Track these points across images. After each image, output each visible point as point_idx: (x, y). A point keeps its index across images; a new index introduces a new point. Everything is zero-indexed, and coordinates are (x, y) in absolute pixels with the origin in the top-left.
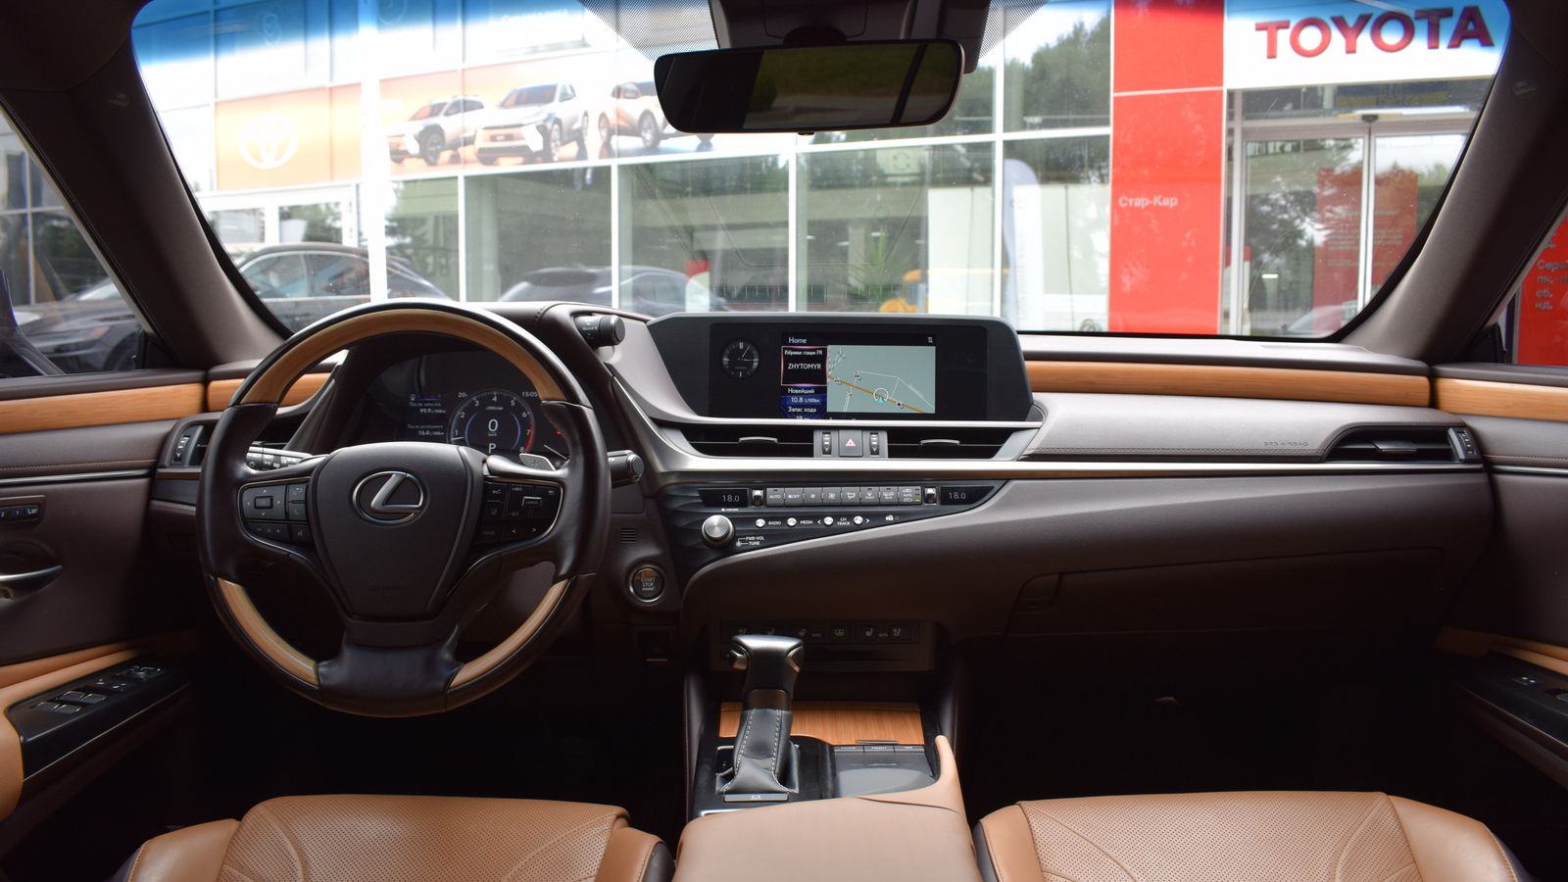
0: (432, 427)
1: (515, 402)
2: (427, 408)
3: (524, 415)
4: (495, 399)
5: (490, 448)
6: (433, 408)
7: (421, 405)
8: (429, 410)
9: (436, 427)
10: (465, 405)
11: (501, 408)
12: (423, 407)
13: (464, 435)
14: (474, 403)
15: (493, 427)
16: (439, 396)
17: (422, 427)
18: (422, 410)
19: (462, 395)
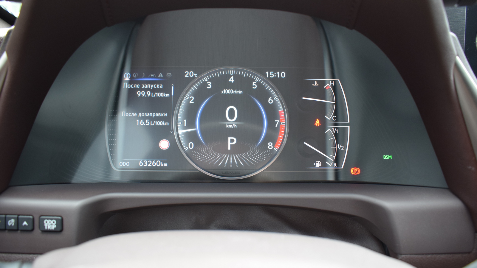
0: (154, 115)
1: (258, 83)
2: (146, 90)
3: (270, 101)
4: (232, 80)
5: (230, 143)
6: (154, 91)
7: (138, 86)
8: (149, 93)
9: (158, 115)
10: (195, 87)
11: (240, 92)
12: (141, 89)
13: (194, 126)
14: (205, 84)
15: (232, 116)
16: (161, 75)
17: (140, 115)
18: (139, 93)
19: (189, 74)
